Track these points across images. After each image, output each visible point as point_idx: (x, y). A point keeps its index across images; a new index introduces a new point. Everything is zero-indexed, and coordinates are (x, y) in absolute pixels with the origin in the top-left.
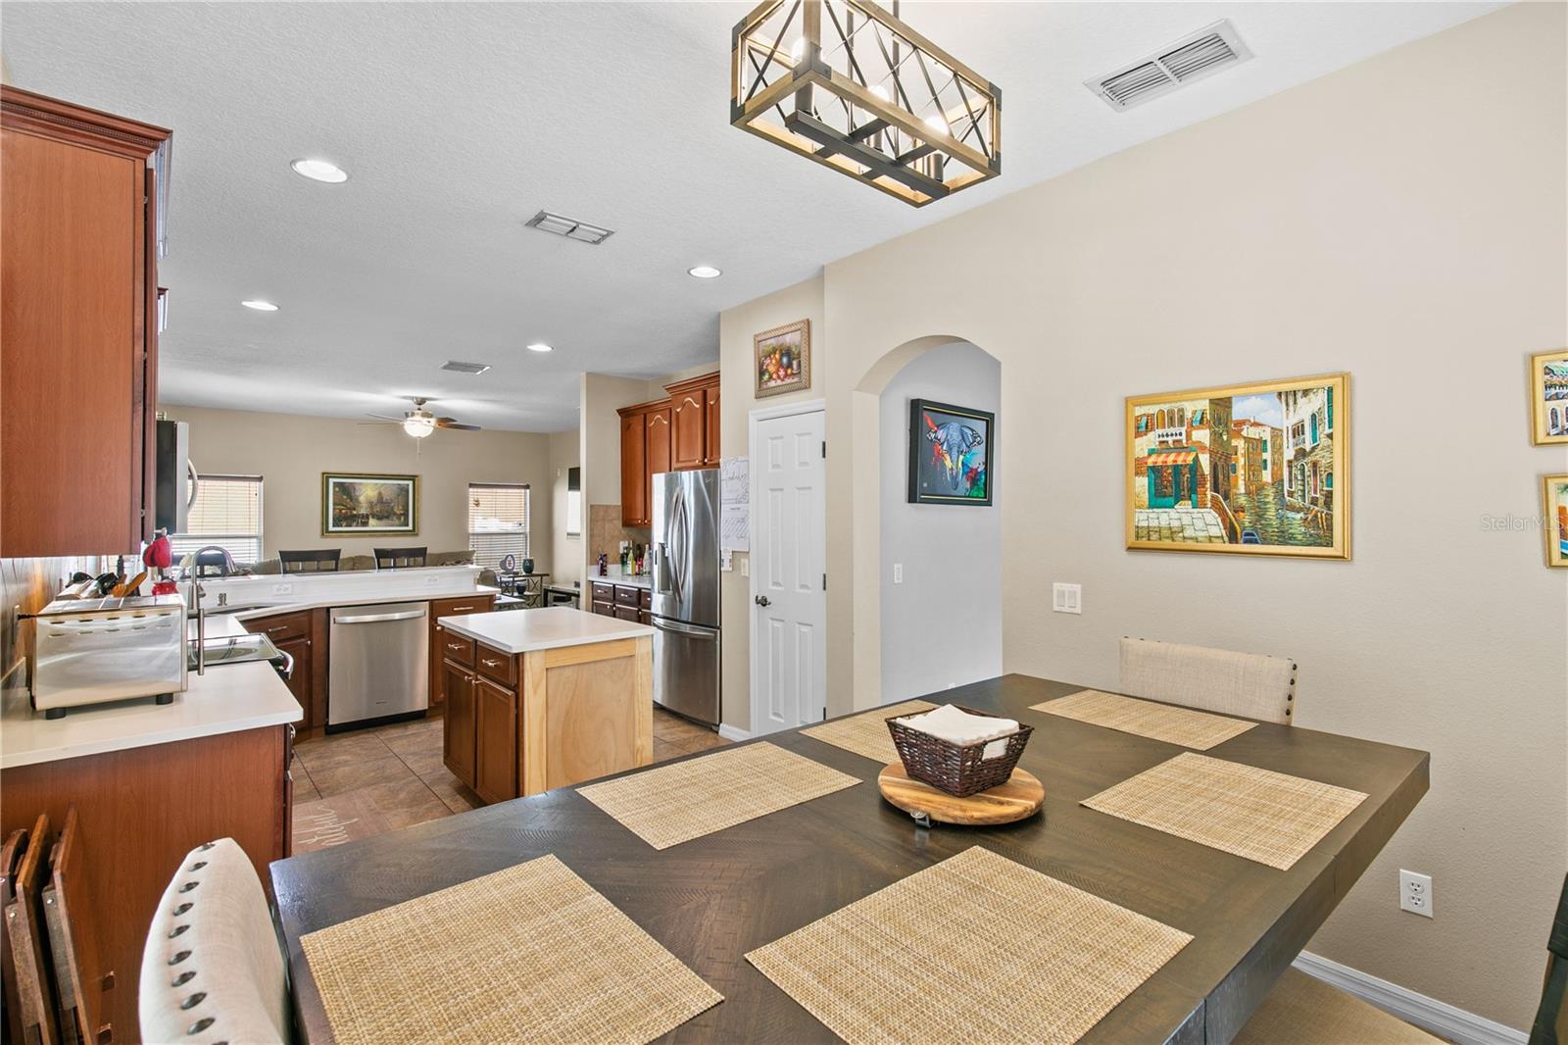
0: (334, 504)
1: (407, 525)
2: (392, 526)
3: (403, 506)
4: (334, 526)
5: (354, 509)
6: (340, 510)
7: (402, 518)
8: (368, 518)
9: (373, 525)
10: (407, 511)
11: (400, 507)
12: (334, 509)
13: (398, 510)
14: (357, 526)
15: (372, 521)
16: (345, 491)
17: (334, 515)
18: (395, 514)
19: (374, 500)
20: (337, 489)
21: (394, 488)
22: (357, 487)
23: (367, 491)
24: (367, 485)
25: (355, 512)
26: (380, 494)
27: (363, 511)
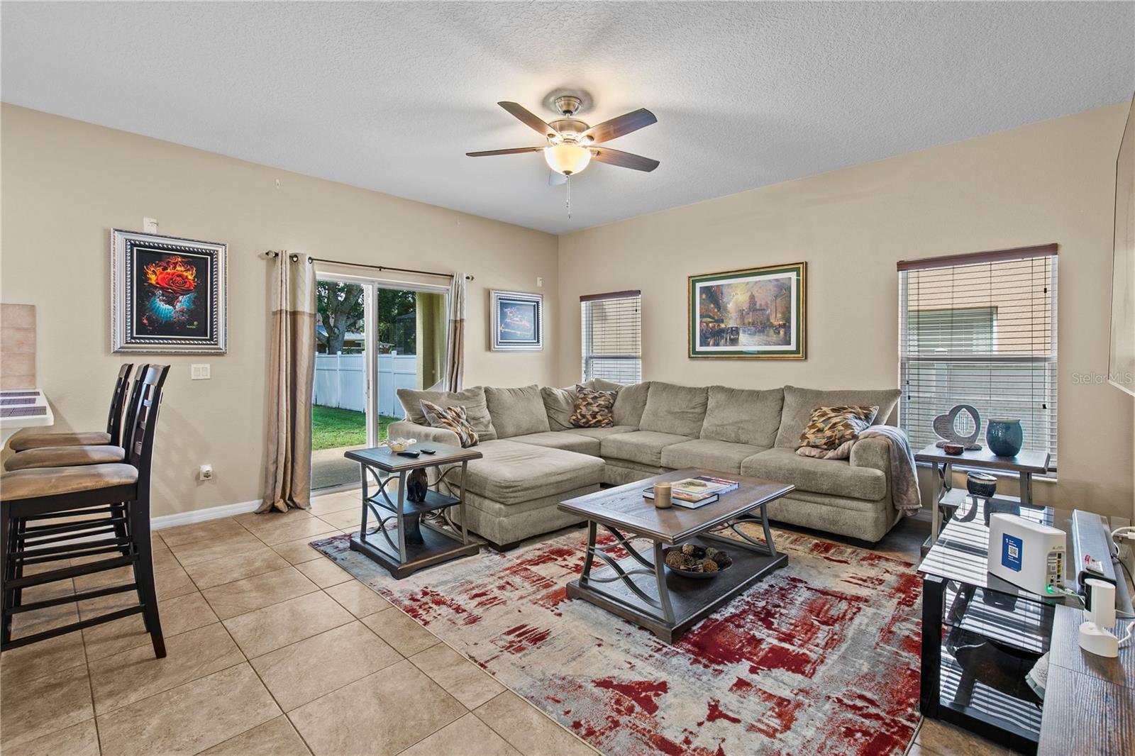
0: (702, 316)
1: (789, 344)
2: (768, 344)
3: (783, 313)
4: (701, 346)
5: (722, 322)
6: (707, 324)
7: (782, 333)
8: (738, 334)
9: (747, 343)
10: (788, 320)
11: (779, 316)
12: (701, 322)
13: (776, 320)
14: (725, 345)
15: (743, 338)
16: (713, 296)
17: (701, 331)
18: (772, 326)
19: (745, 307)
20: (704, 296)
21: (771, 286)
22: (725, 291)
23: (737, 295)
24: (737, 285)
25: (723, 326)
26: (752, 297)
27: (731, 323)
